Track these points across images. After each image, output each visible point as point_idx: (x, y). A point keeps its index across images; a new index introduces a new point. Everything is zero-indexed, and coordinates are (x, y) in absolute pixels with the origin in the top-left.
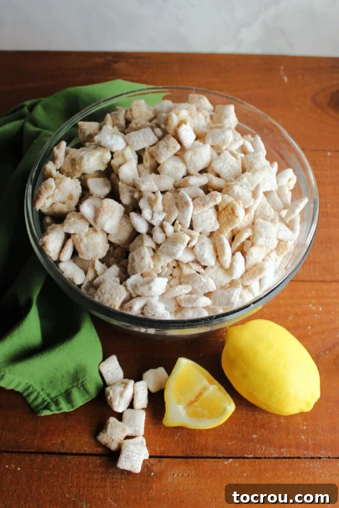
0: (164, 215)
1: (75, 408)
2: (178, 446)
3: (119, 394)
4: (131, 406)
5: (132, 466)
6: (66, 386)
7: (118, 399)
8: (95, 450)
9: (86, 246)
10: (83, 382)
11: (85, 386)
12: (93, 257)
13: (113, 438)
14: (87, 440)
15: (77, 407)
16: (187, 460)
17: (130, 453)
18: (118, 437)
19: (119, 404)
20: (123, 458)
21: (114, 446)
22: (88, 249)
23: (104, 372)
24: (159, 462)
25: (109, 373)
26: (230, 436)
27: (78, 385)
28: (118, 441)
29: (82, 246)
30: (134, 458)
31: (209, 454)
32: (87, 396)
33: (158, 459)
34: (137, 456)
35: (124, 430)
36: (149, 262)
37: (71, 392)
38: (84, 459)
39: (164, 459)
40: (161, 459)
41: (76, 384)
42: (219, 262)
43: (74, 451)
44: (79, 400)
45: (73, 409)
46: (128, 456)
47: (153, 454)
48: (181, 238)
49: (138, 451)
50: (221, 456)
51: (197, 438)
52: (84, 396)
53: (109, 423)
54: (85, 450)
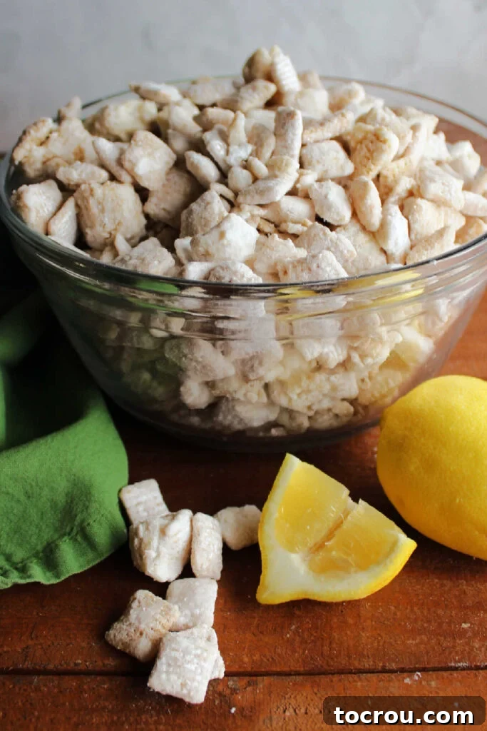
0: (250, 148)
1: (63, 578)
2: (294, 651)
3: (158, 529)
4: (187, 571)
5: (183, 685)
6: (47, 535)
7: (155, 542)
8: (100, 663)
9: (99, 203)
10: (83, 521)
11: (88, 529)
12: (113, 227)
13: (143, 626)
14: (84, 644)
15: (67, 576)
16: (317, 678)
17: (178, 655)
18: (152, 625)
19: (158, 555)
20: (162, 664)
21: (142, 647)
22: (103, 211)
23: (129, 504)
24: (249, 684)
25: (141, 508)
26: (409, 627)
27: (72, 529)
28: (153, 635)
29: (92, 202)
30: (189, 666)
31: (367, 664)
32: (91, 555)
33: (246, 679)
34: (195, 660)
35: (167, 612)
36: (220, 209)
37: (57, 546)
38: (73, 683)
39: (260, 678)
40: (254, 678)
41: (68, 529)
42: (358, 221)
43: (51, 667)
44: (73, 562)
45: (58, 581)
46: (176, 659)
47: (235, 668)
48: (282, 162)
49: (199, 652)
50: (394, 666)
51: (336, 635)
52: (83, 554)
53: (135, 599)
54: (76, 665)
